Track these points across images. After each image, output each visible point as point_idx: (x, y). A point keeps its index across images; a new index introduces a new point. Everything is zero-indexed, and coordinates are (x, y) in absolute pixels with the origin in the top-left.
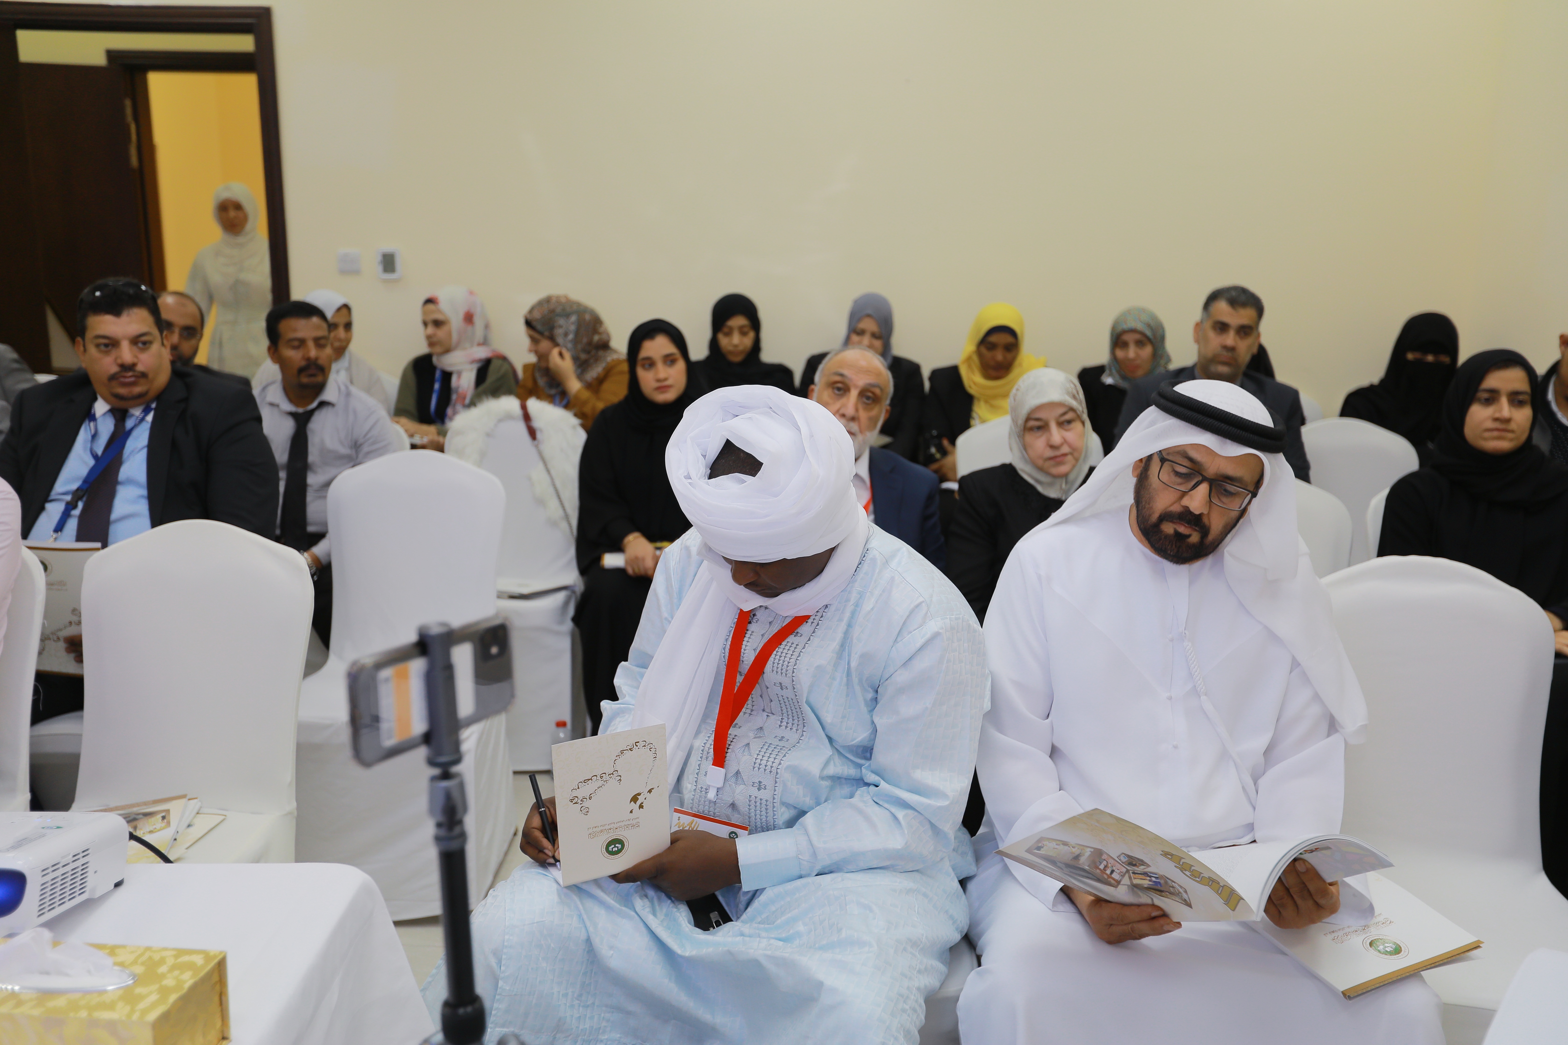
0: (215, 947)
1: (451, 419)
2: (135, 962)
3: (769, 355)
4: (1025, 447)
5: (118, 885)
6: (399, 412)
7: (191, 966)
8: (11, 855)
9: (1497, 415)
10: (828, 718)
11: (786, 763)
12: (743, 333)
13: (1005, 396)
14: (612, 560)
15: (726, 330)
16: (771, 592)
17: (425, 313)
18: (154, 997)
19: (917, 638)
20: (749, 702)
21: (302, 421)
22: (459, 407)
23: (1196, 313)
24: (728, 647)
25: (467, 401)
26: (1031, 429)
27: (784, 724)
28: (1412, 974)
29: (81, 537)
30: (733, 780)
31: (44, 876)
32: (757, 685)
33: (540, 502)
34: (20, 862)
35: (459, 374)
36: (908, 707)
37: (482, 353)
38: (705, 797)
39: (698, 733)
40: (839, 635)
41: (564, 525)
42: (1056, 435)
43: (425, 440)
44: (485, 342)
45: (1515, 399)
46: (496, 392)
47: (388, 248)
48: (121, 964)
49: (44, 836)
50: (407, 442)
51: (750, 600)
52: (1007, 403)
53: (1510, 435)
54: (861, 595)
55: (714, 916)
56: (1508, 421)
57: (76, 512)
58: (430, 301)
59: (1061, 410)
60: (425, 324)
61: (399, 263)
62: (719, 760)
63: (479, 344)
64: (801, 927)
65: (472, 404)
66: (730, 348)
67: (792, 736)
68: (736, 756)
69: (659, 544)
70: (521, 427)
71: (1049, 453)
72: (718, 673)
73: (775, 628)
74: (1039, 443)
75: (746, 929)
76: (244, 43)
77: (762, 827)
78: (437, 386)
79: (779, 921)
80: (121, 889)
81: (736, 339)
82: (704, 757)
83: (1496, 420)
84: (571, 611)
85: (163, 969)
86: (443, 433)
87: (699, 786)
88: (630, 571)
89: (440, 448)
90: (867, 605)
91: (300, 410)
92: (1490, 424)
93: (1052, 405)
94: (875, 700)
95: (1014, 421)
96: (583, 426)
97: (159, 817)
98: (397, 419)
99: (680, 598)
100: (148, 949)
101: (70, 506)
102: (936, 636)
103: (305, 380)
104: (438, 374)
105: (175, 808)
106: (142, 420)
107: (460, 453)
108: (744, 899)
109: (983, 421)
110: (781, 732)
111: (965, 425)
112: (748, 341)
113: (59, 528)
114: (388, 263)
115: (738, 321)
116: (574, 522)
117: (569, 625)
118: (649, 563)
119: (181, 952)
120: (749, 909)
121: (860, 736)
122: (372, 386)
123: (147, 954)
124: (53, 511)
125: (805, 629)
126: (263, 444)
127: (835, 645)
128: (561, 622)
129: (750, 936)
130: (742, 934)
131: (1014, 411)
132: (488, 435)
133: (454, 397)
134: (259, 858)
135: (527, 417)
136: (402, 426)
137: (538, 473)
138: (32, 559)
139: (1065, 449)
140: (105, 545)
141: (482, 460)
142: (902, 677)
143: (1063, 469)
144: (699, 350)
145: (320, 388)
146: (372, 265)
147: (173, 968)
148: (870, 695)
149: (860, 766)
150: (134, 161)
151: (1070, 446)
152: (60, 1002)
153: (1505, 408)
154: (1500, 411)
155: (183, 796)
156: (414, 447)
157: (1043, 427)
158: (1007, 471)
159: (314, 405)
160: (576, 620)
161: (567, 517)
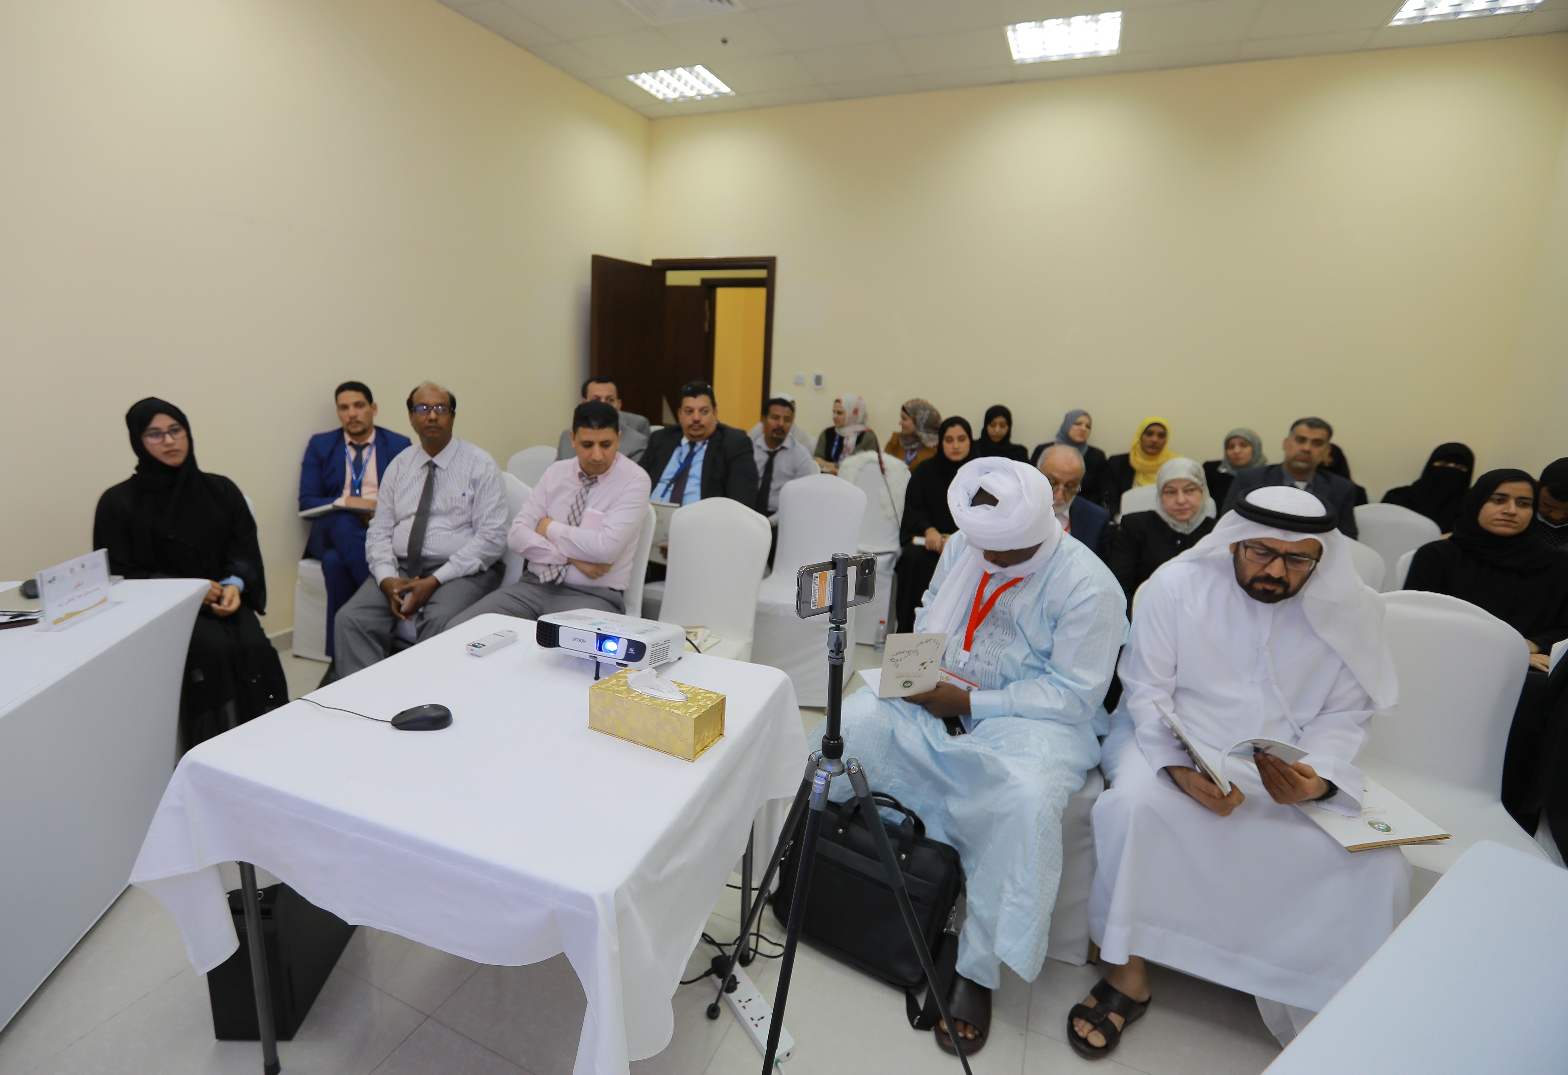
0: (722, 692)
1: (842, 460)
2: (688, 692)
3: (1016, 439)
4: (1163, 502)
5: (680, 659)
6: (816, 455)
7: (711, 698)
8: (641, 636)
9: (1505, 511)
10: (1028, 633)
11: (1003, 653)
12: (1002, 426)
13: (1154, 472)
14: (918, 541)
15: (992, 423)
16: (1004, 565)
17: (835, 407)
18: (695, 708)
19: (1082, 595)
20: (986, 617)
21: (772, 455)
22: (846, 454)
23: (1285, 432)
24: (977, 588)
25: (851, 452)
26: (1167, 493)
27: (1004, 633)
28: (1393, 846)
29: (672, 500)
30: (974, 659)
31: (653, 647)
32: (991, 611)
33: (883, 507)
34: (644, 640)
35: (848, 438)
36: (1076, 633)
37: (860, 428)
38: (958, 666)
39: (956, 632)
40: (1038, 589)
41: (894, 520)
42: (1182, 497)
43: (829, 470)
44: (863, 423)
45: (1521, 502)
46: (866, 448)
47: (818, 373)
48: (682, 691)
49: (654, 630)
50: (819, 469)
51: (992, 569)
52: (1155, 477)
53: (1514, 525)
54: (1053, 569)
55: (958, 730)
56: (1513, 515)
57: (671, 489)
58: (838, 401)
59: (1186, 484)
60: (834, 411)
61: (823, 381)
62: (968, 646)
63: (860, 424)
64: (1003, 743)
65: (854, 453)
66: (994, 434)
67: (1008, 639)
68: (976, 646)
69: (944, 535)
70: (877, 467)
71: (1176, 507)
72: (970, 602)
73: (1004, 582)
74: (1171, 501)
75: (973, 739)
76: (762, 274)
77: (988, 686)
78: (836, 443)
79: (991, 738)
80: (681, 661)
81: (998, 429)
82: (959, 645)
83: (1505, 514)
84: (894, 565)
85: (700, 697)
86: (837, 467)
87: (955, 660)
88: (928, 547)
89: (835, 474)
90: (1056, 575)
91: (772, 450)
92: (1500, 516)
93: (1180, 480)
94: (1055, 627)
95: (1158, 486)
96: (910, 470)
97: (693, 634)
98: (815, 458)
99: (955, 560)
100: (693, 687)
101: (669, 486)
102: (1093, 596)
103: (775, 435)
104: (837, 438)
105: (700, 631)
106: (701, 448)
107: (845, 478)
108: (973, 724)
109: (1140, 485)
110: (1003, 637)
111: (1129, 486)
112: (1004, 431)
113: (663, 495)
114: (818, 380)
115: (1000, 420)
116: (900, 519)
117: (891, 572)
118: (938, 544)
119: (707, 692)
120: (976, 729)
121: (1045, 646)
122: (804, 440)
123: (693, 689)
124: (661, 487)
125: (1020, 585)
126: (753, 464)
127: (1035, 594)
128: (888, 569)
129: (975, 743)
130: (971, 742)
131: (1158, 480)
132: (860, 470)
133: (844, 449)
134: (737, 658)
135: (881, 462)
136: (818, 462)
137: (884, 492)
138: (652, 509)
139: (1187, 506)
140: (681, 506)
141: (856, 482)
142: (1071, 616)
143: (1185, 517)
144: (977, 435)
145: (781, 441)
146: (810, 381)
147: (703, 698)
148: (1053, 624)
149: (1044, 662)
150: (706, 328)
151: (1190, 504)
152: (659, 702)
153: (1512, 507)
154: (1509, 508)
155: (703, 627)
156: (822, 472)
157: (1174, 492)
158: (1152, 515)
159: (778, 448)
160: (896, 569)
161: (896, 516)
